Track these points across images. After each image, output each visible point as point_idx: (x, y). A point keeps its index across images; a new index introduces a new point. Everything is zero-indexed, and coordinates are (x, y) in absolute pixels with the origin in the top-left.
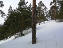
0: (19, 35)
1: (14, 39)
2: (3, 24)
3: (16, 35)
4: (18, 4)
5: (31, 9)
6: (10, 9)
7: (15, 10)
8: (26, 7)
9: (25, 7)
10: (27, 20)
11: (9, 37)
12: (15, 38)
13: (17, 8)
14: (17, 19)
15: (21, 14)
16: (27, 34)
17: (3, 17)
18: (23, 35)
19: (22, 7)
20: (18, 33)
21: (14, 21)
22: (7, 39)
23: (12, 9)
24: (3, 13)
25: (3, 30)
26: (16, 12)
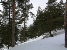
0: (47, 35)
1: (42, 39)
2: (32, 24)
3: (44, 35)
4: (47, 3)
5: (62, 6)
6: (38, 10)
7: (43, 10)
8: (56, 4)
9: (54, 5)
10: (57, 19)
11: (37, 37)
12: (44, 38)
13: (46, 7)
14: (46, 18)
15: (50, 13)
16: (56, 34)
17: (32, 18)
18: (52, 36)
19: (51, 5)
20: (47, 33)
21: (42, 21)
22: (36, 38)
23: (41, 10)
24: (33, 14)
25: (33, 30)
26: (44, 12)
